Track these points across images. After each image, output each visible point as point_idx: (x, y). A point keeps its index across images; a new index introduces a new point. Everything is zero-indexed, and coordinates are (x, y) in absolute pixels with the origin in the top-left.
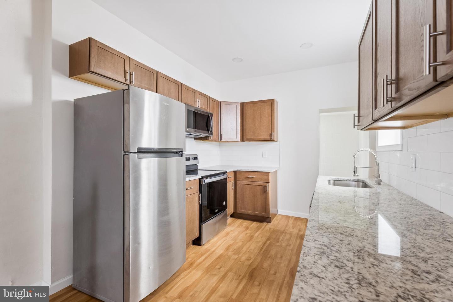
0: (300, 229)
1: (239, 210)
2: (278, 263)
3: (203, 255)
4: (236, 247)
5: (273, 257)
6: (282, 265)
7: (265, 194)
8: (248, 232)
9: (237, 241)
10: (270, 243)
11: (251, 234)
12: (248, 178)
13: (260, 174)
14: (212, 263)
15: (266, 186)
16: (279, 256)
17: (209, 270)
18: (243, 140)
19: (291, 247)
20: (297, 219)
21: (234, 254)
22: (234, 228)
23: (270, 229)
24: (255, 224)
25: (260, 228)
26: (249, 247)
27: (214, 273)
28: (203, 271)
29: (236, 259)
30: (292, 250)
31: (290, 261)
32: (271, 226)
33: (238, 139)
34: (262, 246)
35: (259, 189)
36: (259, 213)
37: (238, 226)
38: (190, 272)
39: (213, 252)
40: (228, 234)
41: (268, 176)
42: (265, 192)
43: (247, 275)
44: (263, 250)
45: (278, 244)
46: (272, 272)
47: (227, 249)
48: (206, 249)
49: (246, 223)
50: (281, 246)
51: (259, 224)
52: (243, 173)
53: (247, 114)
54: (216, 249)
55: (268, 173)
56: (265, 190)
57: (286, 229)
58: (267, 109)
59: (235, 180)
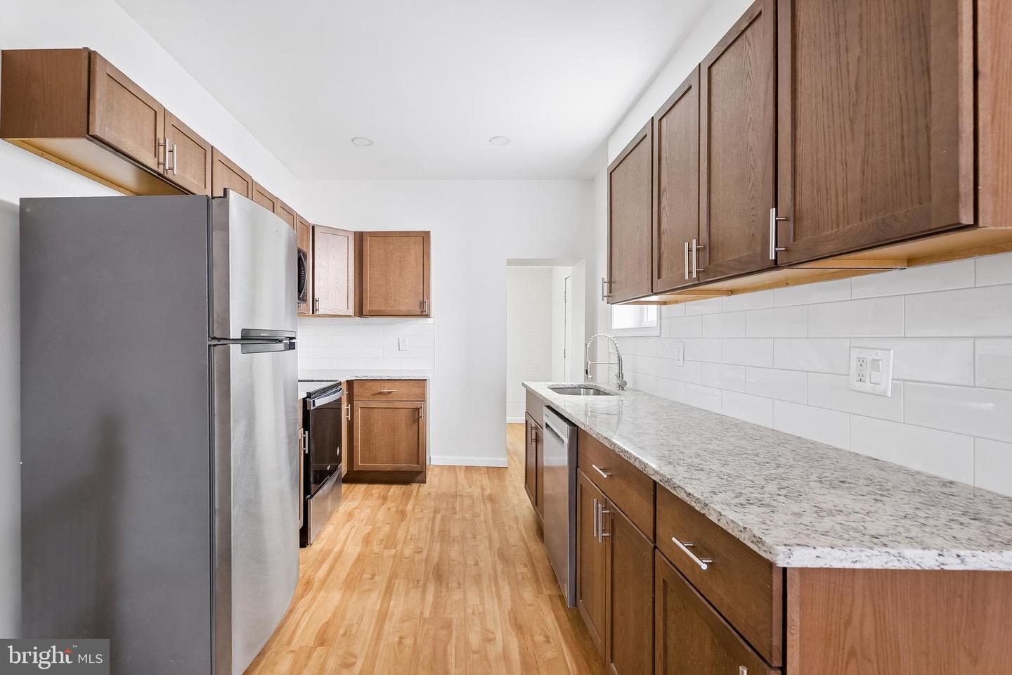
0: (482, 485)
1: (359, 464)
2: (472, 546)
3: (322, 562)
4: (381, 535)
5: (460, 539)
6: (482, 548)
7: (417, 424)
8: (390, 504)
9: (378, 525)
10: (442, 517)
11: (398, 507)
12: (381, 393)
13: (405, 384)
14: (350, 573)
15: (418, 409)
16: (469, 536)
17: (350, 585)
18: (360, 312)
19: (482, 518)
20: (468, 469)
21: (385, 548)
22: (358, 502)
23: (429, 494)
24: (395, 490)
25: (411, 495)
26: (407, 532)
27: (366, 588)
28: (341, 589)
29: (395, 556)
30: (485, 522)
31: (490, 539)
32: (429, 488)
33: (351, 312)
34: (430, 526)
35: (403, 418)
36: (403, 466)
37: (364, 497)
38: (314, 598)
39: (341, 552)
40: (350, 515)
41: (424, 388)
42: (417, 421)
43: (431, 576)
44: (437, 530)
45: (457, 516)
46: (471, 562)
47: (367, 541)
48: (321, 550)
49: (377, 489)
50: (464, 519)
51: (403, 488)
52: (368, 384)
53: (370, 258)
54: (344, 547)
55: (421, 382)
56: (416, 416)
57: (459, 489)
58: (415, 250)
59: (351, 399)
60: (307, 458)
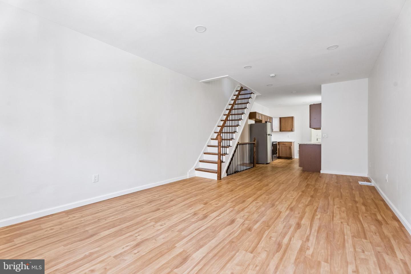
1: (280, 155)
12: (284, 144)
13: (288, 143)
15: (290, 147)
18: (281, 131)
33: (279, 131)
35: (288, 148)
36: (288, 156)
41: (292, 143)
52: (282, 143)
53: (282, 122)
55: (291, 142)
56: (290, 148)
58: (290, 120)
59: (279, 145)
60: (273, 150)
